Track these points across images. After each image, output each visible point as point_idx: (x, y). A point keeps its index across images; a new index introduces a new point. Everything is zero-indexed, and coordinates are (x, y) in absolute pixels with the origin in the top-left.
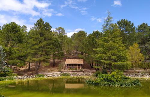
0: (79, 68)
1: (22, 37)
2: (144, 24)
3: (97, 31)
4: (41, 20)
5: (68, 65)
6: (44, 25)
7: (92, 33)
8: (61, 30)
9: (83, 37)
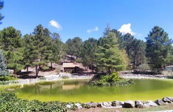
2: (128, 33)
3: (92, 38)
4: (40, 25)
5: (65, 68)
6: (44, 31)
7: (88, 39)
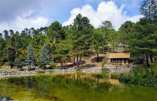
0: (125, 62)
1: (65, 33)
5: (112, 59)
8: (107, 24)
9: (130, 27)
